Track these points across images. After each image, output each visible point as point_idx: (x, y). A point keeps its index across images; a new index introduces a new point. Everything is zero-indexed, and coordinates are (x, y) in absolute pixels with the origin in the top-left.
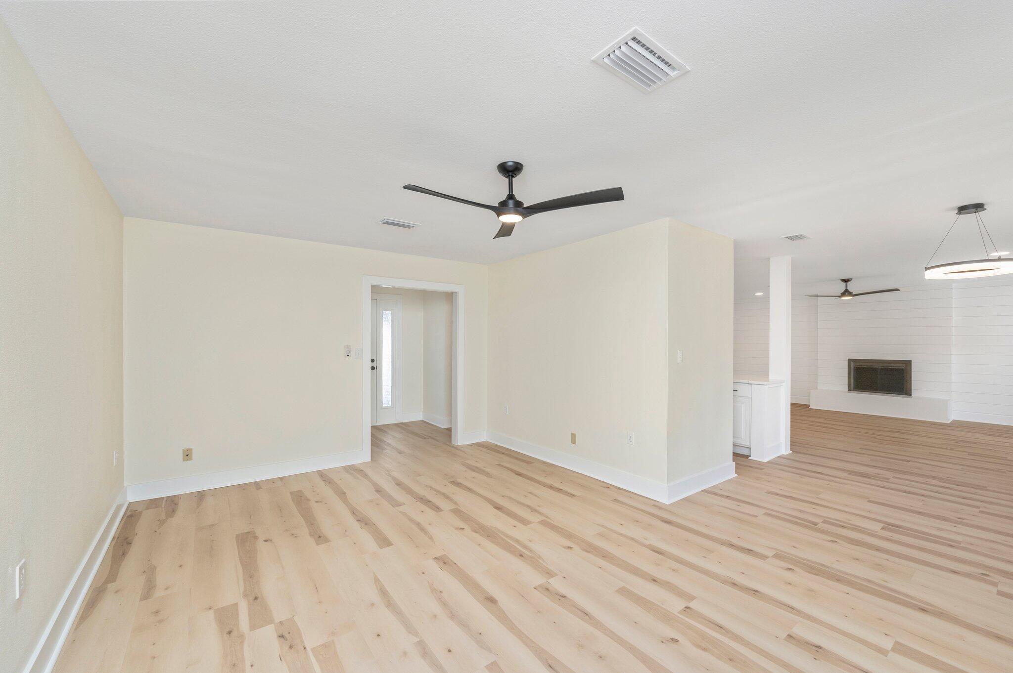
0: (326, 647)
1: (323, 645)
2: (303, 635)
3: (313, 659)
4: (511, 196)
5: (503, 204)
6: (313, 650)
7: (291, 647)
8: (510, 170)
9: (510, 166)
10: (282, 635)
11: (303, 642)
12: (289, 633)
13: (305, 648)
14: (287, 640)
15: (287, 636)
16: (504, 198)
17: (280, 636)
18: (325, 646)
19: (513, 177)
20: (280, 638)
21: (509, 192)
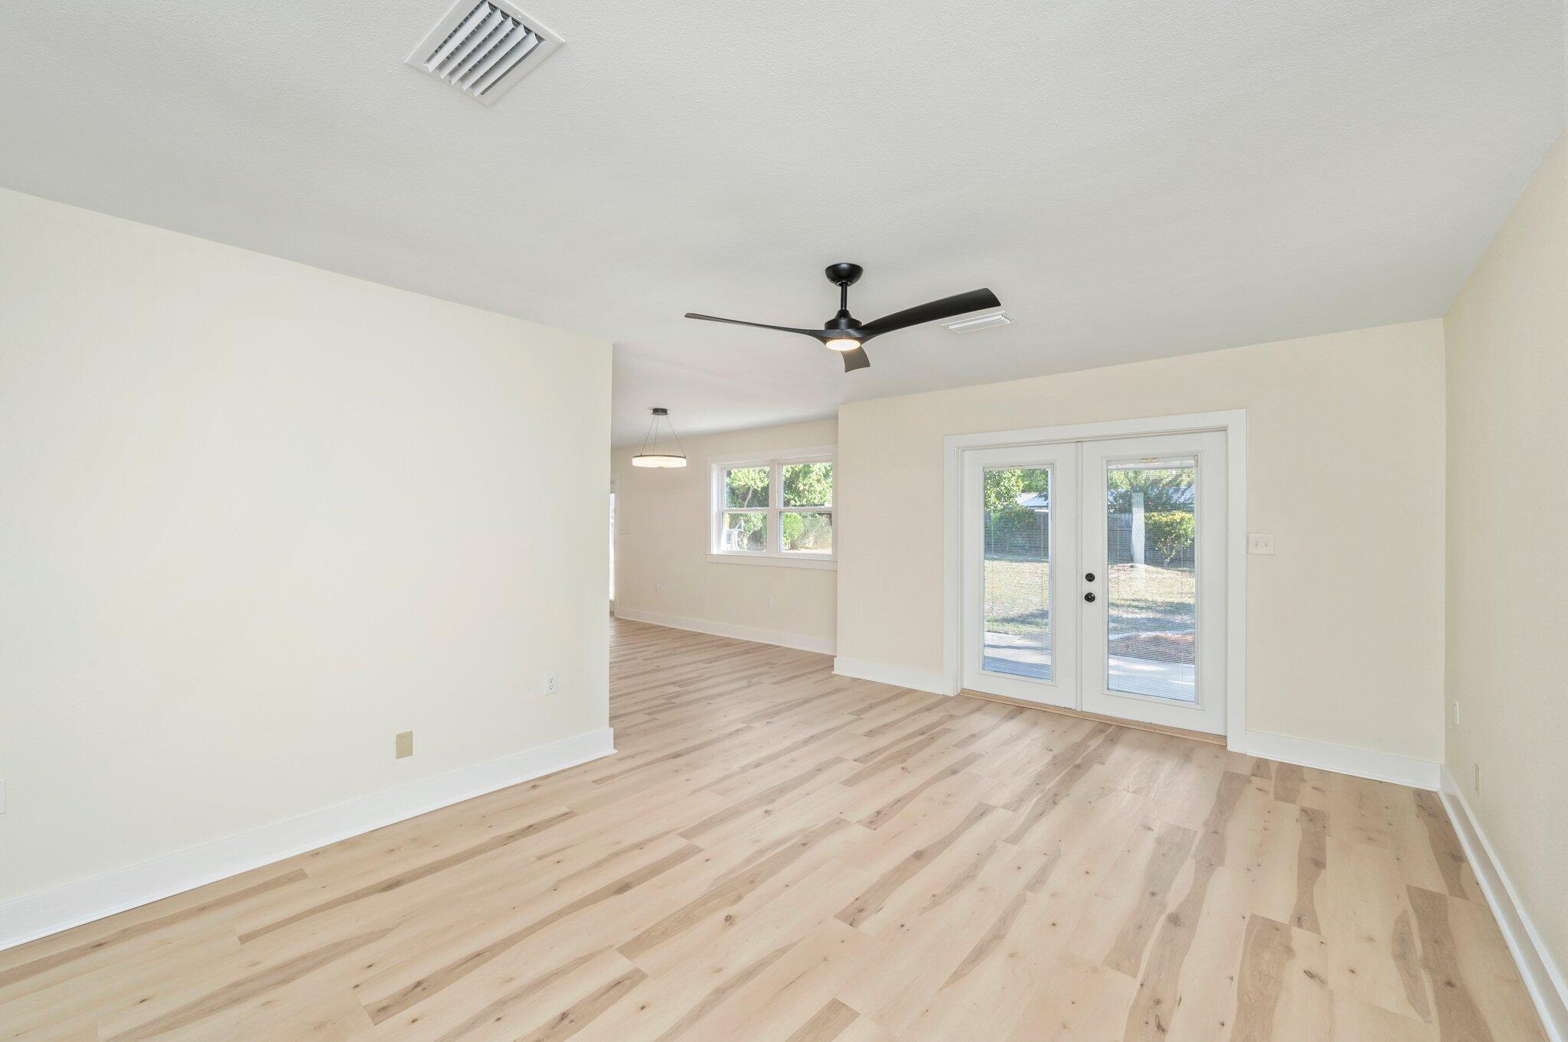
0: (1118, 965)
1: (1119, 970)
2: (1130, 1004)
3: (1143, 965)
4: (843, 313)
5: (832, 325)
6: (1134, 976)
7: (1158, 1002)
8: (844, 275)
9: (844, 269)
10: (1158, 1028)
11: (1139, 994)
12: (1147, 1023)
13: (1142, 985)
14: (1157, 1016)
15: (1153, 1023)
16: (833, 316)
17: (1164, 1031)
18: (1118, 967)
19: (847, 284)
20: (1165, 1027)
21: (842, 307)
